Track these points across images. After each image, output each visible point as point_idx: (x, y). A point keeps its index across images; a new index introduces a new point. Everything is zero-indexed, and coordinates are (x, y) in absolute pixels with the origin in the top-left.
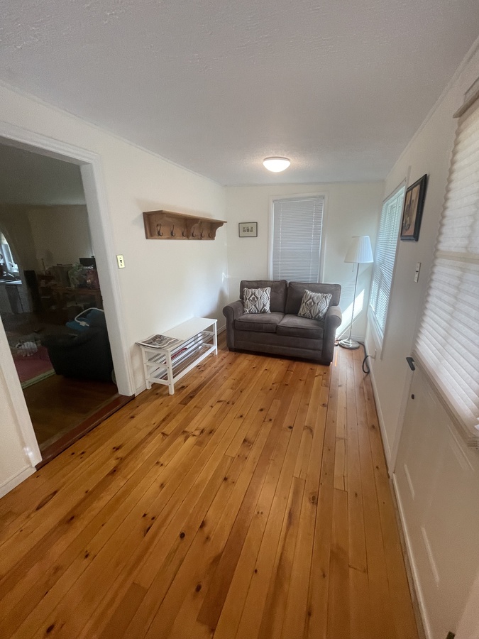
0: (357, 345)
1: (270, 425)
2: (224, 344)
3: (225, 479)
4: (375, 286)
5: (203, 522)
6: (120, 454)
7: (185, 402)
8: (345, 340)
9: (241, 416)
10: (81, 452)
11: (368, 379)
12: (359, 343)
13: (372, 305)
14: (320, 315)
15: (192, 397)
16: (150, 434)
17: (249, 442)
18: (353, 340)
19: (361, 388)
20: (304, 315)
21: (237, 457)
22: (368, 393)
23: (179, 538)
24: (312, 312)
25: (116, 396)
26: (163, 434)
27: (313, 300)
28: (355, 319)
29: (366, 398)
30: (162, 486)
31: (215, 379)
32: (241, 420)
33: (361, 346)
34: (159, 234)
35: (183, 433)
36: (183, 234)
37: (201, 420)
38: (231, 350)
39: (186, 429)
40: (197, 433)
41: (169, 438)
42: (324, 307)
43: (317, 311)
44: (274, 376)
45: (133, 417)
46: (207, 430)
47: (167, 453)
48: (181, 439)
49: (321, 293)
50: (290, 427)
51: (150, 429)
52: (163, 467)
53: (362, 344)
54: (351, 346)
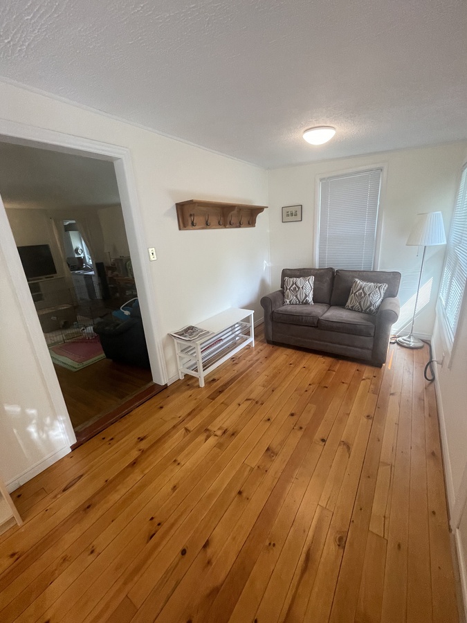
0: (420, 344)
1: (300, 434)
2: (262, 337)
3: (240, 493)
4: (447, 273)
5: (208, 541)
6: (143, 445)
7: (212, 398)
8: (405, 338)
9: (269, 420)
10: (110, 438)
11: (431, 388)
12: (423, 341)
13: (443, 297)
14: (372, 308)
15: (220, 392)
16: (174, 427)
17: (273, 452)
18: (415, 338)
19: (421, 399)
20: (352, 307)
21: (256, 467)
22: (431, 408)
23: (180, 554)
24: (362, 303)
25: (150, 384)
26: (187, 430)
27: (363, 290)
28: (418, 314)
29: (427, 415)
30: (174, 488)
31: (247, 374)
32: (268, 424)
33: (426, 345)
34: (193, 224)
35: (205, 431)
36: (219, 222)
37: (227, 419)
38: (269, 342)
39: (209, 427)
40: (219, 433)
41: (191, 435)
42: (377, 299)
43: (369, 304)
44: (312, 375)
45: (161, 407)
46: (230, 431)
47: (186, 452)
48: (202, 437)
49: (374, 283)
50: (323, 440)
51: (175, 422)
52: (179, 467)
53: (427, 343)
54: (412, 344)
